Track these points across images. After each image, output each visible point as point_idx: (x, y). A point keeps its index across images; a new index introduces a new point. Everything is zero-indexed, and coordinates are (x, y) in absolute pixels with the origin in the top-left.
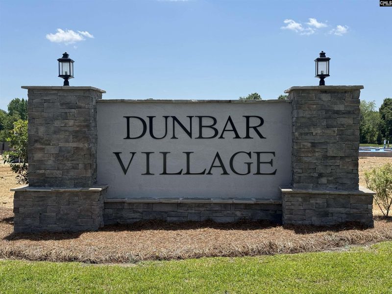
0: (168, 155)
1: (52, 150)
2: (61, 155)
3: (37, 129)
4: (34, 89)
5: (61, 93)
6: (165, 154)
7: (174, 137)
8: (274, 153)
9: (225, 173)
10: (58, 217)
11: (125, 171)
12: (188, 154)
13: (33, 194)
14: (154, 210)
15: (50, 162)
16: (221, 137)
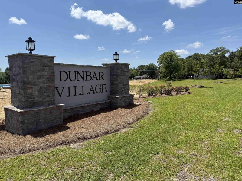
0: (76, 87)
1: (37, 87)
2: (41, 90)
3: (28, 77)
4: (25, 55)
5: (40, 58)
6: (75, 87)
7: (78, 80)
8: (106, 85)
9: (94, 93)
10: (45, 121)
11: (60, 96)
12: (83, 86)
13: (32, 112)
14: (75, 110)
15: (36, 94)
16: (93, 80)
